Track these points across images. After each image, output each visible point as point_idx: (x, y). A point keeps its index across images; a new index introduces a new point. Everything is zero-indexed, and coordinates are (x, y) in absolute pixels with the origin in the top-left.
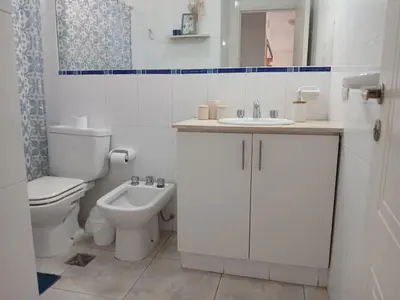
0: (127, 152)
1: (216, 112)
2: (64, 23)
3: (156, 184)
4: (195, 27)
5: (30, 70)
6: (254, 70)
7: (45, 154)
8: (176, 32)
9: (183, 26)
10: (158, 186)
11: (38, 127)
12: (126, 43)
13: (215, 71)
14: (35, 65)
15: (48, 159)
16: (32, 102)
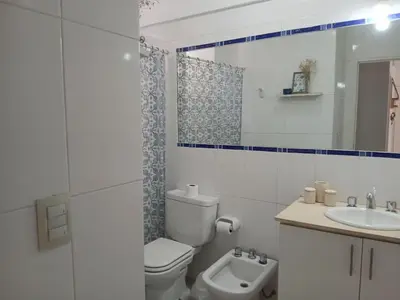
0: (231, 222)
1: (323, 198)
2: (184, 100)
3: (258, 258)
4: (306, 85)
5: (155, 144)
6: (369, 154)
7: (163, 215)
8: (286, 92)
9: (294, 85)
10: (260, 262)
11: (158, 191)
12: (237, 102)
13: (324, 152)
14: (159, 140)
15: (164, 219)
16: (155, 170)
